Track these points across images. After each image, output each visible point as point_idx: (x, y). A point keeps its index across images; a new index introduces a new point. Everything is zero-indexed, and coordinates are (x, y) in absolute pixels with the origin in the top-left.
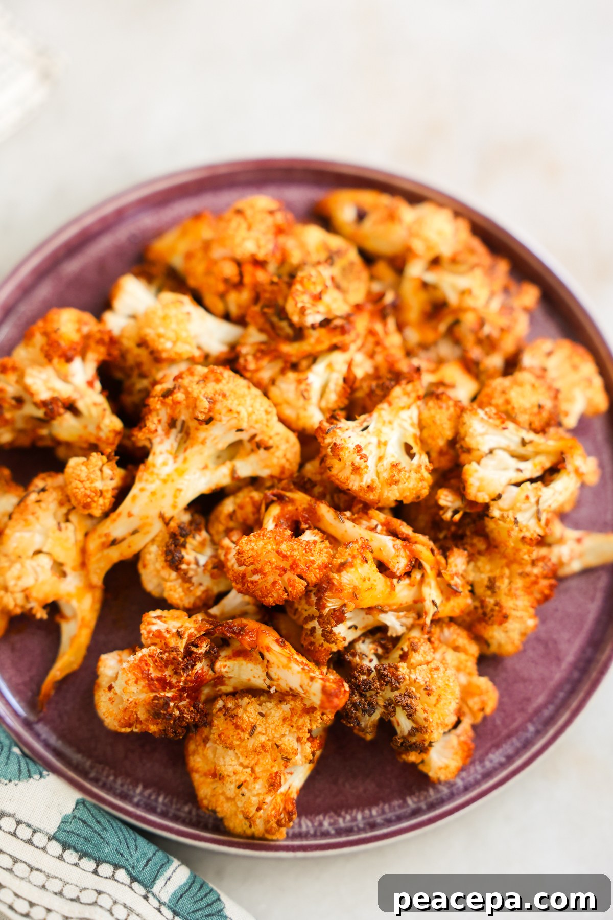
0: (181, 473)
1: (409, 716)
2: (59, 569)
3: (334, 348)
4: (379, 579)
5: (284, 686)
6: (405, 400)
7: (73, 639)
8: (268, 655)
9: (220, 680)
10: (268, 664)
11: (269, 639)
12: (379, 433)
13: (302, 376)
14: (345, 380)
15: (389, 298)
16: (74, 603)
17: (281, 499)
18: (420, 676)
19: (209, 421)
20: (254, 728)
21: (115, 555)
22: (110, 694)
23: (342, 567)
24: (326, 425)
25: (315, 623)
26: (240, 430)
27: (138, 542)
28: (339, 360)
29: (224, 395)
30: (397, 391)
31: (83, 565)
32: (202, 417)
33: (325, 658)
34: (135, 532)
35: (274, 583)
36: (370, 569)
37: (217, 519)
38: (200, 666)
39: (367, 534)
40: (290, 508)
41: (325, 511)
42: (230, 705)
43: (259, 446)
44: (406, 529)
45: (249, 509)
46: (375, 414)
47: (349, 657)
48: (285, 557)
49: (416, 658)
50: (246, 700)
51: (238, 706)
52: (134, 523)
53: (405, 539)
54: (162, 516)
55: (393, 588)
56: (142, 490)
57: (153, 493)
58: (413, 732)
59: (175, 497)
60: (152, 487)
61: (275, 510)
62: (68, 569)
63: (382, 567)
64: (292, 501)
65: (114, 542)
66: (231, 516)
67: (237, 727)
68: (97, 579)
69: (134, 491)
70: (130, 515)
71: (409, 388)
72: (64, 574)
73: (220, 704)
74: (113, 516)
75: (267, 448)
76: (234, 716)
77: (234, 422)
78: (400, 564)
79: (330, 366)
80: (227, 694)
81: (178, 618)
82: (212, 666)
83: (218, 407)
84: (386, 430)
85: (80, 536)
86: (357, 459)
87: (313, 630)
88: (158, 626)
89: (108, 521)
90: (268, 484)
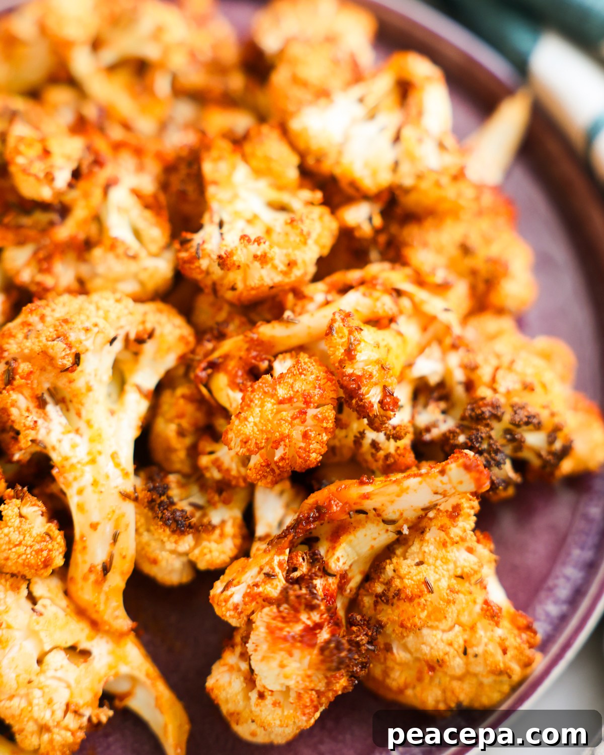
0: (97, 438)
1: (538, 427)
2: (78, 653)
3: (107, 188)
4: (385, 336)
5: (411, 515)
6: (223, 166)
7: (158, 706)
8: (368, 505)
9: (344, 578)
10: (377, 512)
11: (353, 490)
12: (237, 215)
13: (107, 243)
14: (147, 206)
15: (91, 112)
16: (124, 669)
17: (214, 366)
18: (507, 382)
19: (77, 358)
20: (426, 583)
21: (117, 581)
22: (269, 700)
23: (350, 353)
24: (184, 255)
25: (371, 435)
26: (112, 341)
27: (128, 545)
28: (120, 196)
29: (66, 321)
30: (208, 168)
31: (95, 625)
32: (68, 362)
33: (410, 457)
34: (115, 538)
35: (305, 436)
36: (369, 334)
37: (170, 450)
38: (319, 583)
39: (328, 312)
40: (232, 365)
41: (269, 331)
42: (379, 588)
43: (140, 341)
44: (354, 275)
45: (189, 409)
46: (214, 205)
47: (427, 437)
48: (290, 400)
49: (485, 373)
50: (389, 569)
51: (388, 583)
52: (107, 530)
53: (362, 283)
54: (125, 496)
55: (400, 334)
56: (80, 492)
57: (95, 483)
58: (551, 440)
59: (117, 465)
60: (87, 478)
61: (221, 381)
62: (84, 645)
63: (377, 322)
64: (226, 357)
65: (106, 569)
66: (181, 433)
67: (411, 600)
68: (124, 622)
69: (73, 502)
70: (94, 526)
71: (214, 153)
72: (85, 654)
73: (367, 601)
74: (77, 547)
75: (151, 335)
76: (398, 593)
77: (100, 339)
78: (386, 304)
79: (121, 210)
80: (361, 586)
81: (244, 570)
82: (326, 572)
83: (72, 337)
84: (239, 206)
85: (64, 602)
86: (255, 249)
87: (375, 445)
88: (237, 594)
89: (77, 556)
90: (181, 371)
